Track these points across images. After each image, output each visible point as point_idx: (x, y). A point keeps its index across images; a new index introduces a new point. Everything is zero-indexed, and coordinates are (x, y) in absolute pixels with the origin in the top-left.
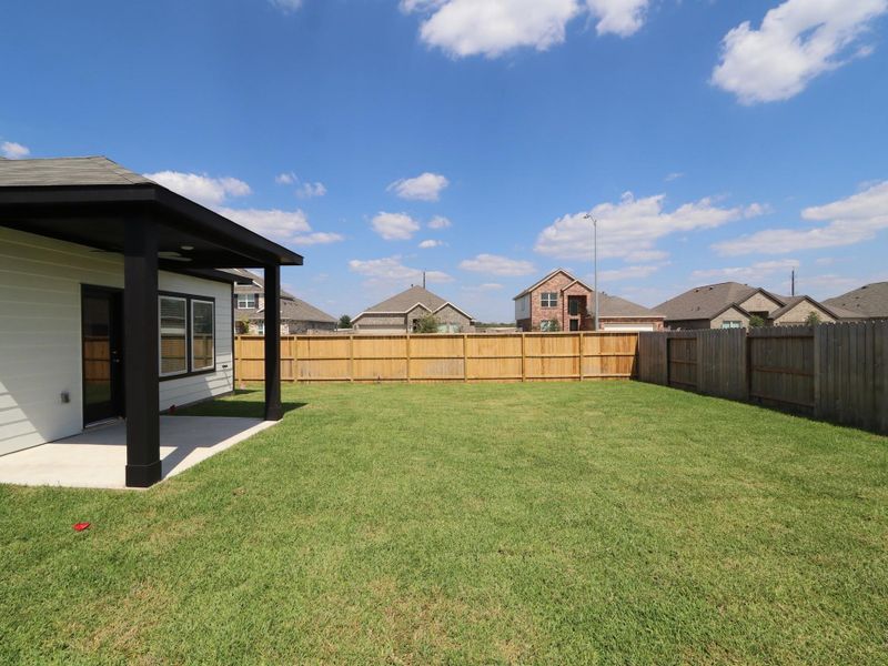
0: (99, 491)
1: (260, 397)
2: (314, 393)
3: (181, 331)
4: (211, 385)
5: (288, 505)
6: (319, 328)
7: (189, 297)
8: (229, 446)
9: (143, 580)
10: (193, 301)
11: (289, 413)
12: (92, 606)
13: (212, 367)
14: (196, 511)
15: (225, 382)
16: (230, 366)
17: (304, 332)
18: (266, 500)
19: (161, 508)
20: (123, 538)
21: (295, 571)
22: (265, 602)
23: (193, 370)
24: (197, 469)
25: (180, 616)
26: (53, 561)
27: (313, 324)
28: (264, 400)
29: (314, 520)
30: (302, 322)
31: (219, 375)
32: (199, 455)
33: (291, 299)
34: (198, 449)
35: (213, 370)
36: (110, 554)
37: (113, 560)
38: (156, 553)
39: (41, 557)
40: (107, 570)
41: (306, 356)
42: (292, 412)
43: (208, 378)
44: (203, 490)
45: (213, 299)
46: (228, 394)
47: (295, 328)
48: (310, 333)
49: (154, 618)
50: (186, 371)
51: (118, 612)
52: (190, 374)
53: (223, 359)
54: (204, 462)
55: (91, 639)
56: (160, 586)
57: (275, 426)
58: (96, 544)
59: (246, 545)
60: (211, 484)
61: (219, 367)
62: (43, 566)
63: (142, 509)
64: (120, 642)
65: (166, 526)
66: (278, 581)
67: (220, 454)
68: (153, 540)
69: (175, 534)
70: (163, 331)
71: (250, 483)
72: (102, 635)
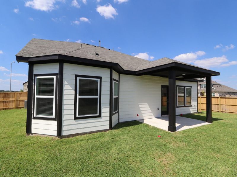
0: (163, 130)
1: (205, 115)
2: (226, 116)
3: (183, 95)
4: (191, 110)
5: (210, 148)
6: (231, 94)
7: (185, 87)
8: (194, 127)
9: (170, 152)
10: (186, 87)
11: (215, 121)
12: (160, 153)
13: (191, 105)
14: (183, 141)
15: (195, 109)
16: (197, 105)
17: (225, 96)
18: (203, 145)
19: (175, 138)
20: (167, 141)
21: (209, 167)
22: (199, 171)
23: (186, 105)
24: (185, 131)
25: (177, 164)
26: (154, 141)
27: (229, 93)
28: (206, 116)
29: (219, 156)
30: (224, 92)
31: (193, 107)
32: (186, 128)
33: (220, 85)
34: (186, 126)
35: (191, 106)
36: (164, 144)
37: (164, 145)
38: (173, 147)
39: (152, 140)
40: (163, 147)
41: (224, 104)
42: (216, 121)
43: (190, 108)
44: (186, 137)
45: (191, 87)
46: (196, 113)
47: (221, 94)
48: (228, 96)
49: (171, 161)
50: (184, 106)
51: (164, 156)
52: (185, 106)
53: (194, 103)
54: (186, 130)
55: (159, 159)
56: (173, 155)
57: (209, 124)
58: (162, 141)
59: (195, 154)
60: (188, 136)
61: (193, 105)
62: (152, 142)
63: (171, 136)
64: (164, 162)
65: (176, 142)
66: (203, 168)
67: (191, 128)
68: (173, 144)
69: (178, 145)
70: (179, 95)
71: (199, 139)
72: (161, 160)
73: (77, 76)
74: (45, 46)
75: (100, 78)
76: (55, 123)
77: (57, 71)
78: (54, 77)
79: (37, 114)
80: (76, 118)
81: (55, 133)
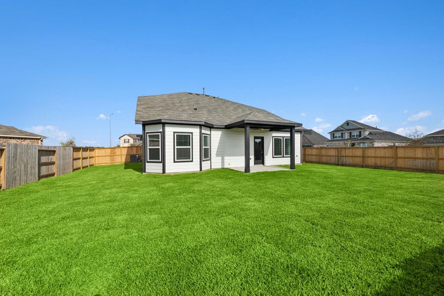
7: (283, 137)
16: (299, 156)
23: (284, 156)
50: (282, 156)
73: (174, 133)
74: (150, 106)
75: (192, 133)
76: (161, 164)
77: (161, 130)
78: (160, 134)
79: (149, 159)
80: (175, 162)
81: (161, 171)
